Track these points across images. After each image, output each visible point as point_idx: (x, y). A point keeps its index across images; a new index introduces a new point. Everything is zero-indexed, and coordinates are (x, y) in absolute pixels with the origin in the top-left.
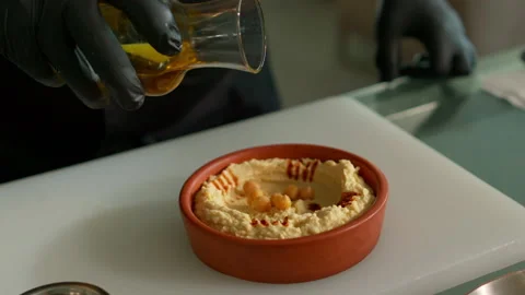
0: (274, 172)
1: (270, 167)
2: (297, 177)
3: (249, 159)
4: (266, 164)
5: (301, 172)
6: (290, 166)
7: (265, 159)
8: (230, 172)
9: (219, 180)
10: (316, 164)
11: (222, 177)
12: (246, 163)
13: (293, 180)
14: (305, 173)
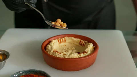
0: (76, 42)
1: (76, 40)
2: (81, 45)
3: (71, 37)
4: (75, 39)
5: (82, 44)
6: (81, 42)
7: (76, 38)
8: (65, 39)
9: (60, 40)
10: (87, 43)
11: (61, 39)
12: (70, 38)
13: (80, 45)
14: (83, 44)
